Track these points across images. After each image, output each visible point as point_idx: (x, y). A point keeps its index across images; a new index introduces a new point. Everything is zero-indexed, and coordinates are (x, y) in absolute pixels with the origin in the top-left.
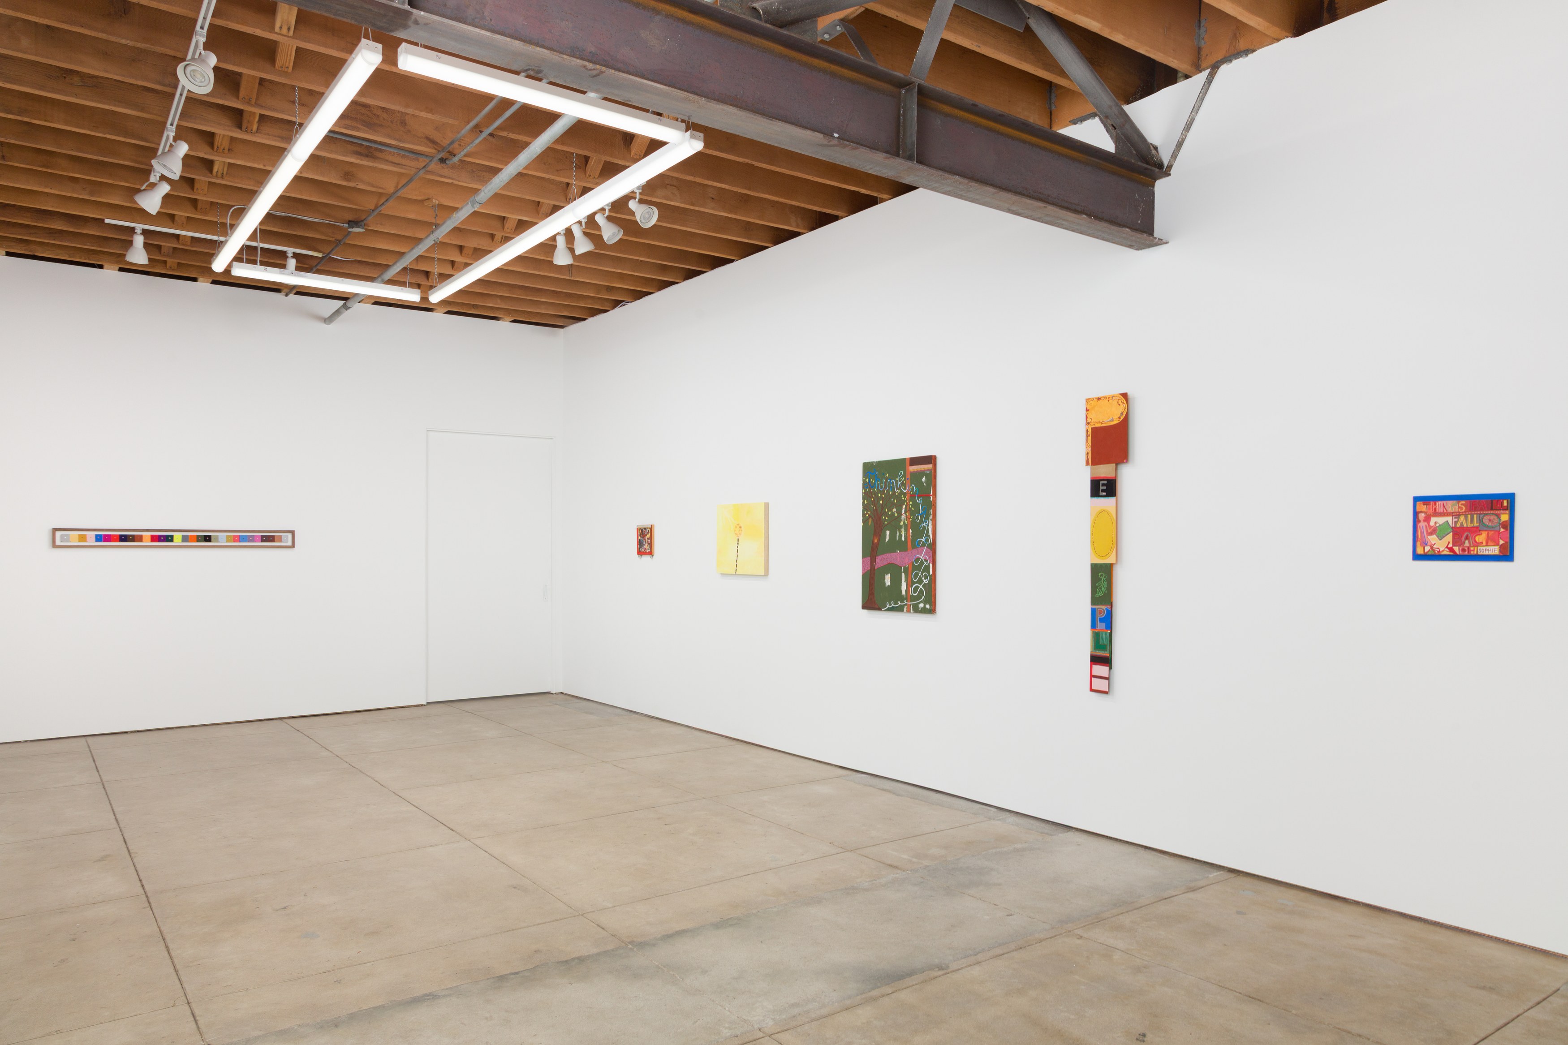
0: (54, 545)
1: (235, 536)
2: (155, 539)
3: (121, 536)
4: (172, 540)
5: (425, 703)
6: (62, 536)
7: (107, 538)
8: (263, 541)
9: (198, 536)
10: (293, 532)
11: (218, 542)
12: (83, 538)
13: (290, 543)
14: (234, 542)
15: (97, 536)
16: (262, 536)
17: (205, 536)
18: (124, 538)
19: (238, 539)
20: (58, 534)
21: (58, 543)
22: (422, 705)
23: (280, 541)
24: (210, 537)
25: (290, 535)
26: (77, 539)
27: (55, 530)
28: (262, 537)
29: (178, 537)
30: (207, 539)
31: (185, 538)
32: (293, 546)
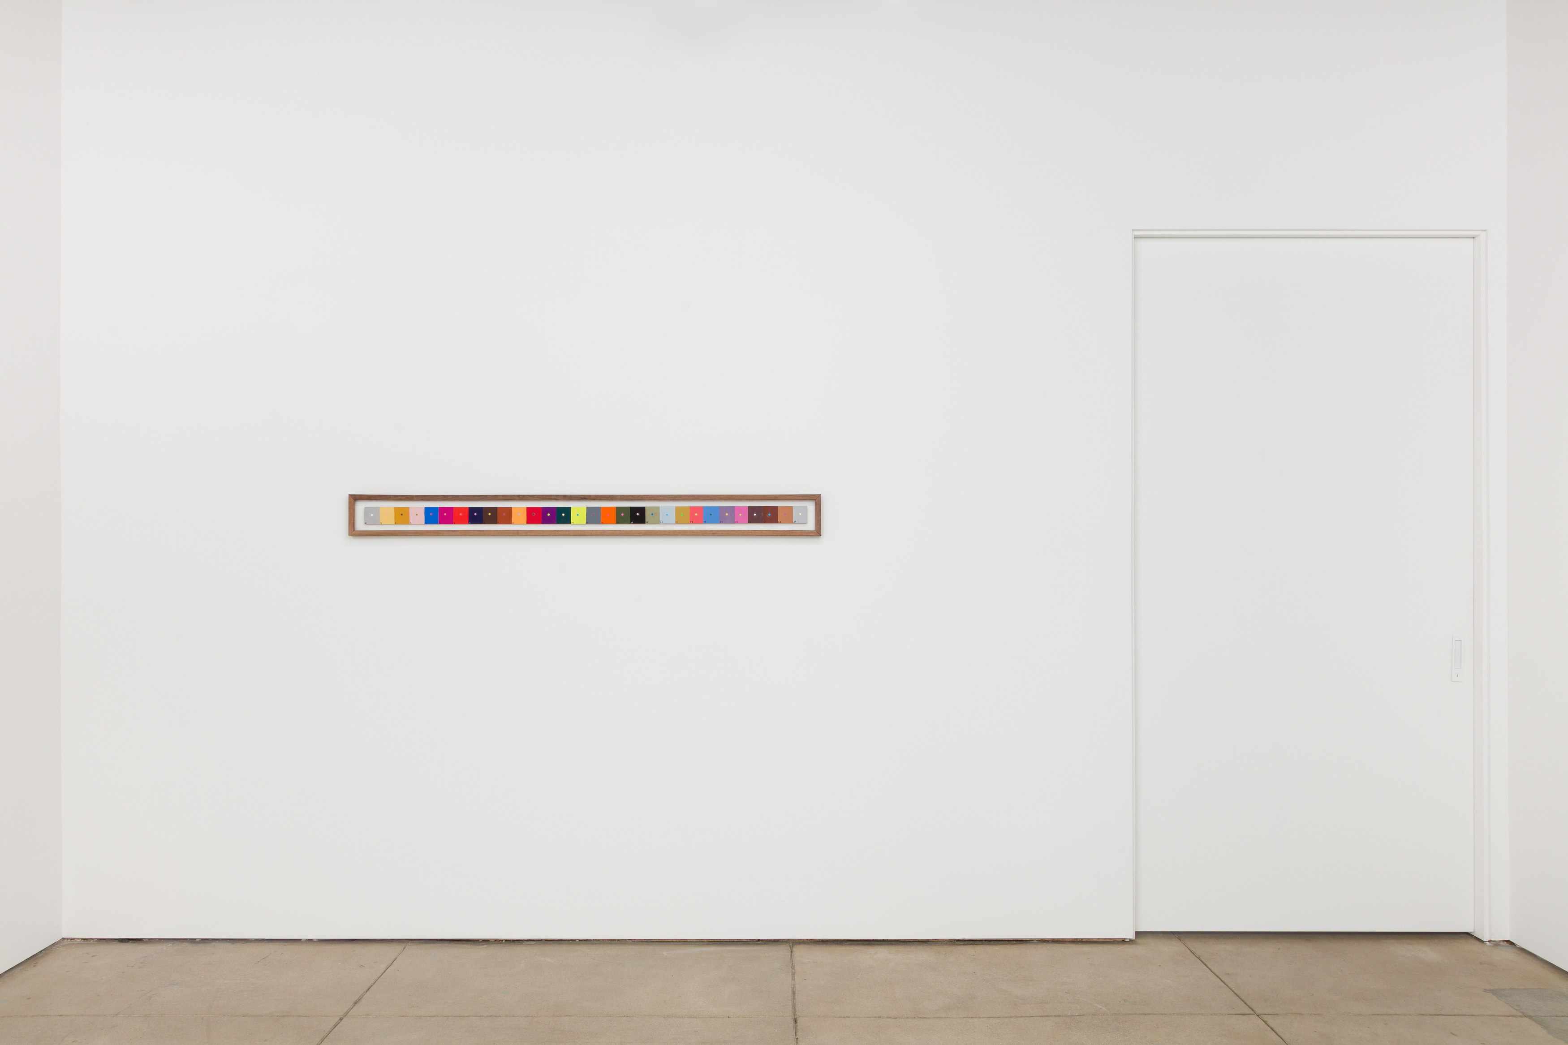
0: (353, 532)
1: (693, 509)
2: (537, 516)
3: (472, 510)
4: (567, 520)
5: (1131, 936)
6: (367, 510)
7: (445, 516)
8: (751, 520)
9: (619, 509)
10: (816, 499)
11: (658, 522)
12: (402, 516)
13: (811, 526)
14: (692, 522)
15: (428, 510)
16: (749, 507)
17: (633, 510)
18: (477, 516)
19: (697, 516)
20: (360, 506)
21: (360, 526)
22: (1123, 941)
23: (790, 521)
24: (642, 510)
25: (811, 506)
26: (392, 519)
27: (354, 499)
28: (751, 510)
29: (579, 511)
30: (637, 515)
31: (593, 516)
32: (817, 532)
